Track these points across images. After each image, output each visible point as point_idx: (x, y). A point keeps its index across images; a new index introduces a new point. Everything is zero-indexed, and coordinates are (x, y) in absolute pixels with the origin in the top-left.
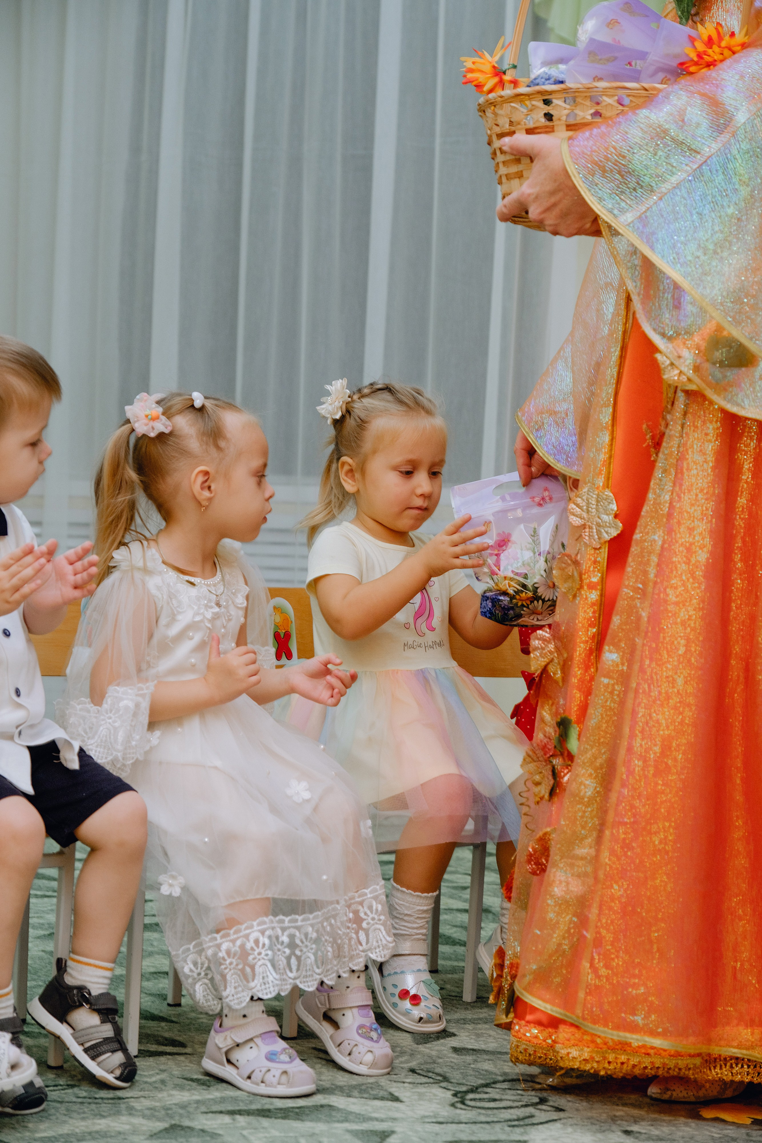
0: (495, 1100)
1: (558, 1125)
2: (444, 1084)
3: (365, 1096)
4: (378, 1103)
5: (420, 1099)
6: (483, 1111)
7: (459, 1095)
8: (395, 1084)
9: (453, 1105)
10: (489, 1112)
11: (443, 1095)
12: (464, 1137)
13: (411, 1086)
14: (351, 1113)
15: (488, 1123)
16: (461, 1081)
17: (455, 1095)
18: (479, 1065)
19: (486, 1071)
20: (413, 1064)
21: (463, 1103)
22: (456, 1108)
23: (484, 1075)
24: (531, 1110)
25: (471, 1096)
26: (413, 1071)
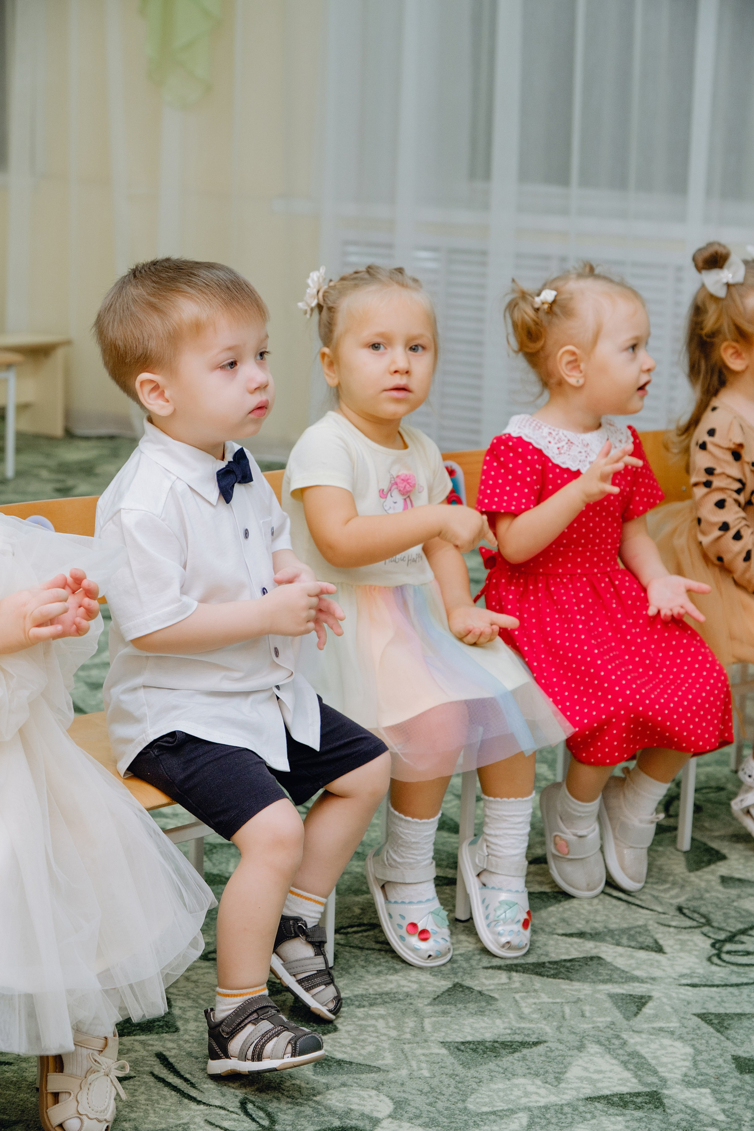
0: (748, 953)
2: (706, 929)
3: (633, 944)
4: (642, 955)
5: (682, 950)
6: (735, 968)
7: (717, 946)
8: (662, 929)
9: (709, 959)
10: (741, 970)
11: (703, 945)
12: (713, 1007)
13: (676, 931)
14: (618, 969)
15: (738, 985)
16: (722, 926)
17: (713, 945)
18: (742, 903)
19: (747, 911)
20: (682, 900)
21: (719, 956)
22: (712, 963)
23: (744, 917)
25: (728, 947)
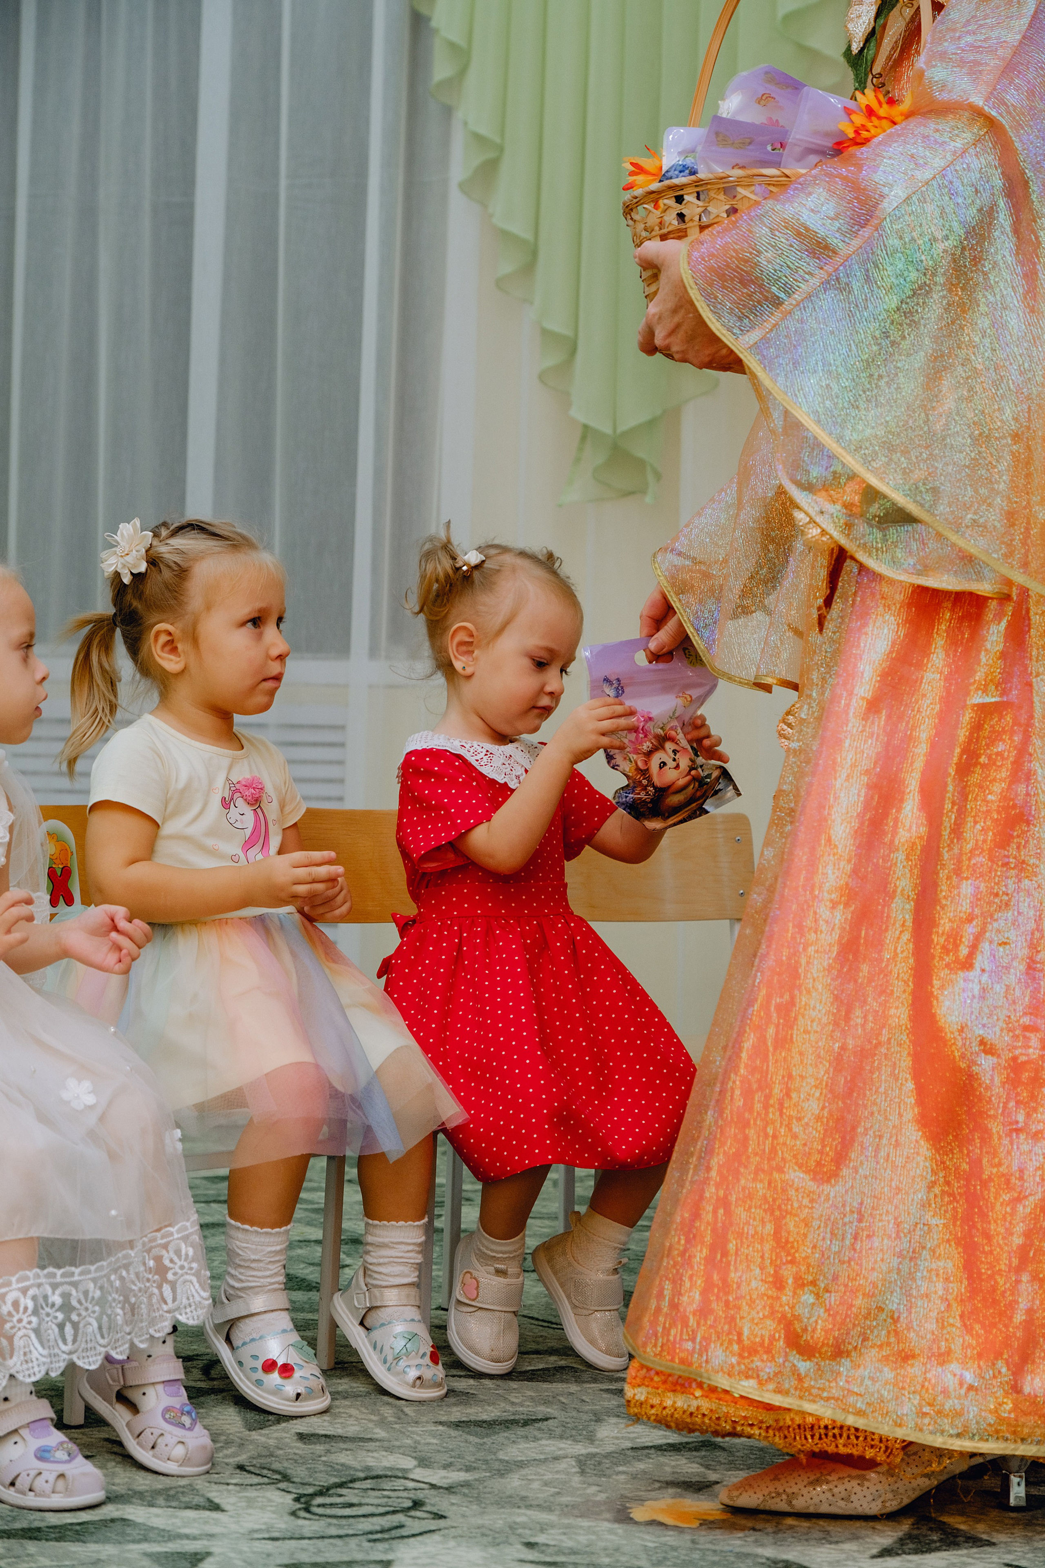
0: (351, 1505)
1: (436, 1537)
2: (283, 1485)
3: (174, 1504)
4: (189, 1514)
5: (248, 1507)
6: (334, 1521)
7: (303, 1500)
8: (215, 1487)
9: (294, 1514)
10: (344, 1522)
11: (281, 1500)
12: (304, 1558)
13: (238, 1488)
14: (153, 1528)
15: (340, 1537)
16: (306, 1480)
17: (297, 1500)
18: (333, 1458)
19: (342, 1465)
20: (242, 1458)
21: (307, 1510)
22: (298, 1517)
23: (338, 1471)
24: (400, 1518)
25: (319, 1500)
26: (241, 1468)
